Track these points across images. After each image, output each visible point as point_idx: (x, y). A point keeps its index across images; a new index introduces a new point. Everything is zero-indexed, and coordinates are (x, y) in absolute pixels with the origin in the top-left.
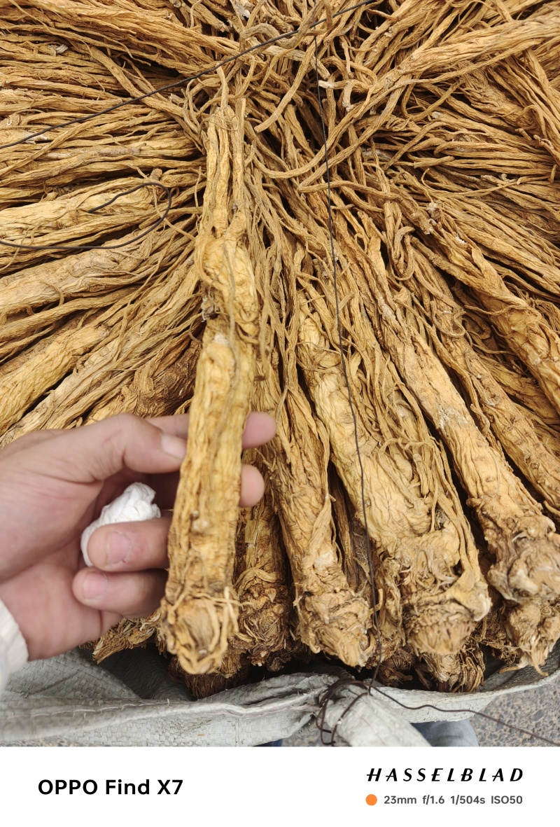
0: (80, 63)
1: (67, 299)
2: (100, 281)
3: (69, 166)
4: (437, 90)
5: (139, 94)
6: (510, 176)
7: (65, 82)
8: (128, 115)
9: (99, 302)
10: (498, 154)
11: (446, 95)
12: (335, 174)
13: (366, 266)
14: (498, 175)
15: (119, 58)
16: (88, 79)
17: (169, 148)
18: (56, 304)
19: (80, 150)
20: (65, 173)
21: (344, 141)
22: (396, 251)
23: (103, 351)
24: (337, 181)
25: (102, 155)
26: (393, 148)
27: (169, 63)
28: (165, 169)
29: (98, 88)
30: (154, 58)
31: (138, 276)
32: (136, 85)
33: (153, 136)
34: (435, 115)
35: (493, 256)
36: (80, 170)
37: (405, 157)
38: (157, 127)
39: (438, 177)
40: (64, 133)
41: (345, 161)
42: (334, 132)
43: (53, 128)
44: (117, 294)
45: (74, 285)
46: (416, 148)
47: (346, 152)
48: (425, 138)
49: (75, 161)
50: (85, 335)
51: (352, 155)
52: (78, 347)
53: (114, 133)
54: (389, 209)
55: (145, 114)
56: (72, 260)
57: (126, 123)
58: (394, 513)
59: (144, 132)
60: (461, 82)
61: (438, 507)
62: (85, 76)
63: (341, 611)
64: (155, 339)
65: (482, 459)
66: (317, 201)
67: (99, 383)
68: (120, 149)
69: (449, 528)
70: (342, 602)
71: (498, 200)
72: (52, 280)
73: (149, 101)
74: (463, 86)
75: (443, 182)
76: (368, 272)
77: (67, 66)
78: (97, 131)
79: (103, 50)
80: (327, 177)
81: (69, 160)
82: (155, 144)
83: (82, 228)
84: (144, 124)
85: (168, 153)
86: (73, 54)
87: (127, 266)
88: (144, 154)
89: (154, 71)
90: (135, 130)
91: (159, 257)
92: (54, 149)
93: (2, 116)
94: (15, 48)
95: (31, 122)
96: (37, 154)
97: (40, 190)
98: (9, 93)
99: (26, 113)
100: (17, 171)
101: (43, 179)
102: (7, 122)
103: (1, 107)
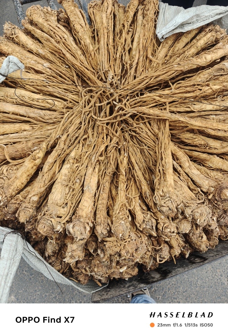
0: (69, 71)
1: (28, 117)
2: (38, 117)
3: (49, 91)
4: (145, 118)
5: (77, 84)
6: (148, 147)
7: (63, 74)
8: (71, 88)
9: (35, 122)
10: (148, 140)
11: (146, 120)
12: (110, 124)
13: (99, 147)
14: (146, 145)
15: (77, 75)
16: (68, 76)
17: (76, 99)
18: (25, 117)
19: (55, 89)
20: (48, 91)
21: (116, 117)
22: (109, 148)
23: (28, 132)
24: (109, 127)
25: (58, 92)
26: (128, 126)
27: (87, 81)
28: (71, 102)
29: (69, 79)
30: (85, 79)
31: (47, 121)
32: (78, 82)
33: (73, 94)
34: (141, 124)
35: (130, 162)
36: (51, 93)
37: (130, 130)
38: (76, 93)
39: (134, 139)
40: (54, 84)
41: (114, 123)
42: (114, 115)
43: (53, 82)
44: (41, 123)
45: (32, 115)
46: (133, 129)
47: (115, 121)
48: (135, 128)
49: (52, 90)
50: (27, 127)
51: (116, 122)
52: (23, 128)
53: (65, 89)
54: (115, 138)
55: (76, 89)
56: (36, 110)
57: (69, 89)
58: (56, 198)
59: (72, 92)
60: (151, 119)
61: (67, 204)
62: (68, 75)
63: (27, 209)
64: (41, 136)
65: (87, 201)
66: (100, 128)
67: (21, 138)
68: (63, 93)
69: (65, 209)
70: (29, 207)
71: (142, 151)
72: (28, 111)
73: (78, 87)
74: (151, 121)
75: (135, 141)
76: (98, 148)
77: (65, 71)
78: (61, 87)
79: (76, 72)
80: (108, 124)
81: (50, 89)
82: (73, 96)
84: (74, 91)
85: (74, 99)
86: (69, 69)
87: (46, 118)
88: (68, 97)
89: (83, 81)
90: (70, 91)
91: (55, 120)
92: (49, 86)
93: (42, 73)
94: (57, 61)
95: (48, 78)
96: (44, 85)
97: (40, 92)
98: (48, 70)
99: (48, 75)
100: (38, 86)
101: (43, 90)
102: (43, 75)
103: (44, 71)
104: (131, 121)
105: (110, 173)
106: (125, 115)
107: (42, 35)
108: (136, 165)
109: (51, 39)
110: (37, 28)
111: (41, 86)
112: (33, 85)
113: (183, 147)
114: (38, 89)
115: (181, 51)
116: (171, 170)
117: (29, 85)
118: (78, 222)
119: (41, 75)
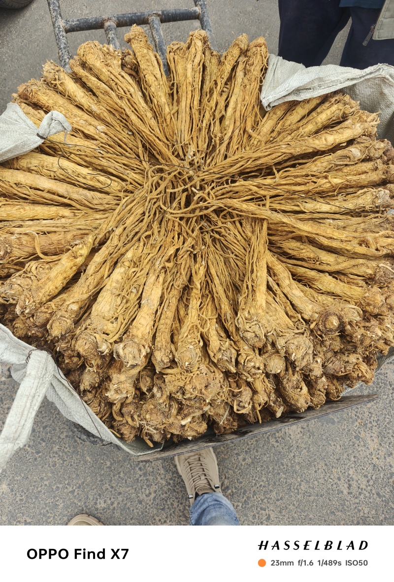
0: (132, 140)
1: (69, 199)
2: (84, 200)
4: (235, 216)
5: (142, 159)
6: (236, 256)
7: (123, 143)
8: (134, 163)
9: (78, 207)
10: (236, 246)
11: (236, 219)
12: (185, 220)
13: (166, 249)
14: (233, 253)
15: (144, 146)
16: (131, 146)
17: (139, 180)
18: (66, 198)
19: (110, 162)
20: (100, 165)
21: (194, 211)
22: (180, 252)
23: (67, 220)
24: (183, 223)
25: (115, 168)
26: (211, 225)
27: (157, 156)
28: (131, 184)
29: (132, 150)
30: (154, 152)
31: (96, 207)
32: (144, 156)
33: (136, 173)
34: (229, 223)
35: (208, 273)
36: (105, 168)
37: (212, 230)
38: (139, 171)
39: (218, 243)
40: (109, 155)
41: (190, 218)
42: (192, 207)
43: (108, 152)
44: (86, 208)
45: (75, 196)
46: (216, 230)
47: (192, 215)
48: (220, 228)
49: (106, 164)
50: (66, 212)
51: (193, 217)
52: (61, 213)
53: (124, 164)
54: (190, 240)
55: (140, 166)
56: (81, 189)
57: (131, 164)
58: (103, 310)
59: (134, 170)
60: (243, 218)
61: (117, 318)
63: (64, 319)
64: (85, 227)
65: (145, 318)
66: (170, 224)
67: (57, 227)
68: (122, 170)
69: (115, 324)
70: (66, 316)
71: (226, 261)
72: (71, 190)
73: (144, 162)
74: (243, 220)
75: (218, 246)
76: (165, 251)
77: (127, 138)
78: (119, 161)
79: (142, 141)
80: (181, 219)
81: (104, 162)
82: (135, 175)
83: (92, 183)
84: (137, 168)
85: (137, 180)
86: (133, 137)
87: (95, 202)
88: (128, 175)
89: (152, 156)
90: (132, 168)
91: (108, 206)
92: (102, 157)
93: (94, 139)
94: (116, 124)
95: (102, 146)
96: (96, 155)
97: (88, 165)
98: (103, 135)
99: (102, 143)
100: (87, 156)
101: (93, 163)
102: (95, 142)
103: (97, 137)
104: (214, 217)
105: (178, 286)
106: (207, 208)
107: (99, 84)
108: (217, 277)
109: (111, 91)
110: (91, 74)
111: (91, 157)
112: (80, 155)
113: (285, 260)
114: (86, 161)
115: (295, 127)
116: (264, 288)
117: (74, 154)
118: (131, 342)
119: (92, 141)
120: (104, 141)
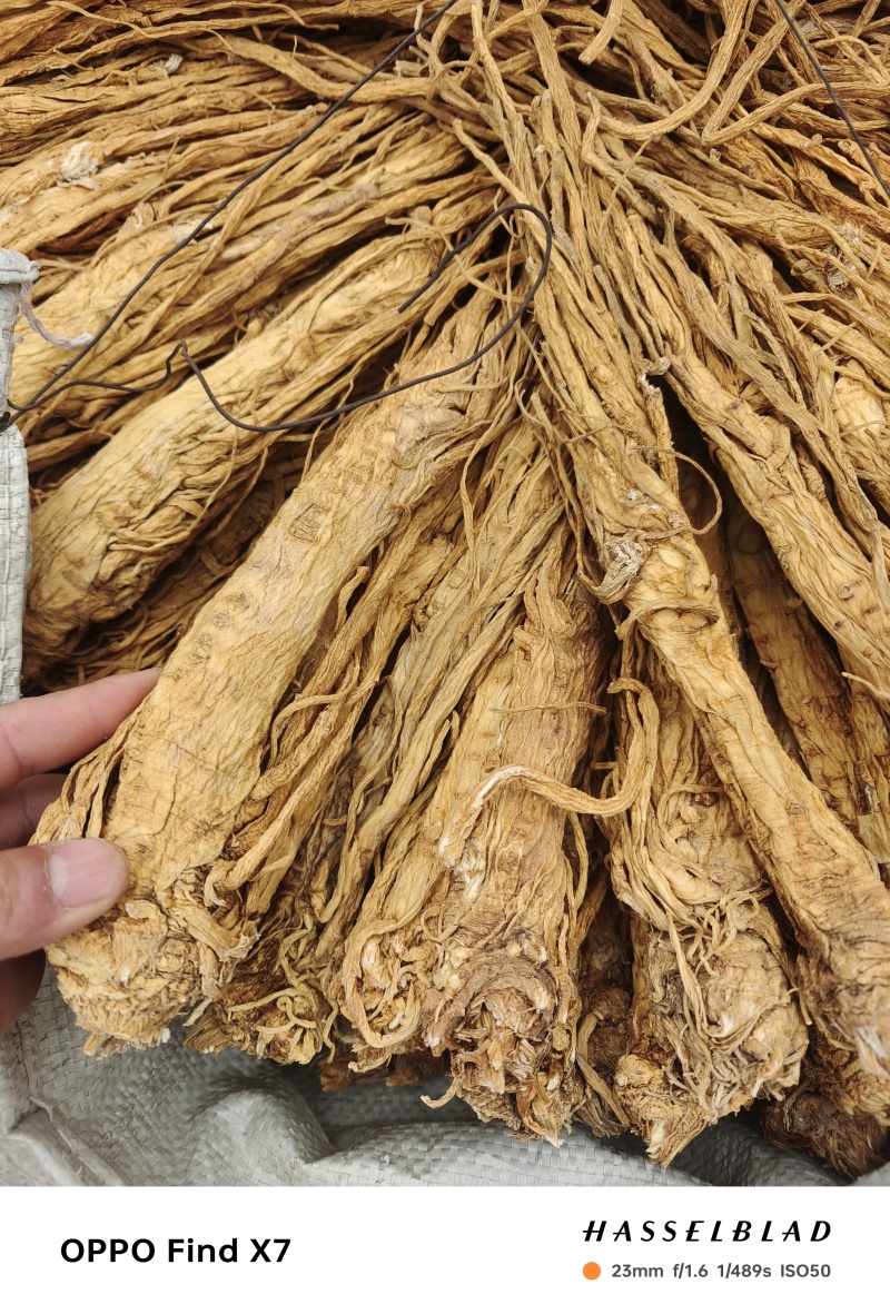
0: (212, 74)
3: (267, 261)
7: (202, 117)
8: (332, 133)
15: (276, 40)
16: (232, 98)
17: (423, 163)
19: (274, 227)
20: (261, 278)
25: (315, 218)
28: (432, 204)
29: (258, 107)
30: (342, 9)
32: (325, 75)
33: (388, 154)
36: (288, 262)
38: (389, 135)
40: (238, 207)
43: (221, 202)
49: (272, 249)
53: (323, 172)
55: (359, 121)
57: (334, 148)
59: (371, 152)
62: (230, 95)
66: (747, 154)
68: (341, 197)
77: (194, 89)
78: (293, 179)
79: (246, 32)
81: (261, 251)
82: (397, 166)
83: (328, 363)
84: (362, 139)
85: (424, 172)
86: (195, 66)
88: (385, 189)
90: (352, 156)
92: (230, 242)
93: (120, 217)
94: (97, 92)
95: (174, 208)
96: (205, 261)
97: (228, 327)
98: (116, 171)
99: (160, 195)
100: (179, 305)
101: (229, 303)
102: (133, 225)
103: (113, 201)
111: (195, 293)
112: (155, 331)
114: (199, 327)
117: (136, 350)
119: (122, 234)
120: (154, 183)
